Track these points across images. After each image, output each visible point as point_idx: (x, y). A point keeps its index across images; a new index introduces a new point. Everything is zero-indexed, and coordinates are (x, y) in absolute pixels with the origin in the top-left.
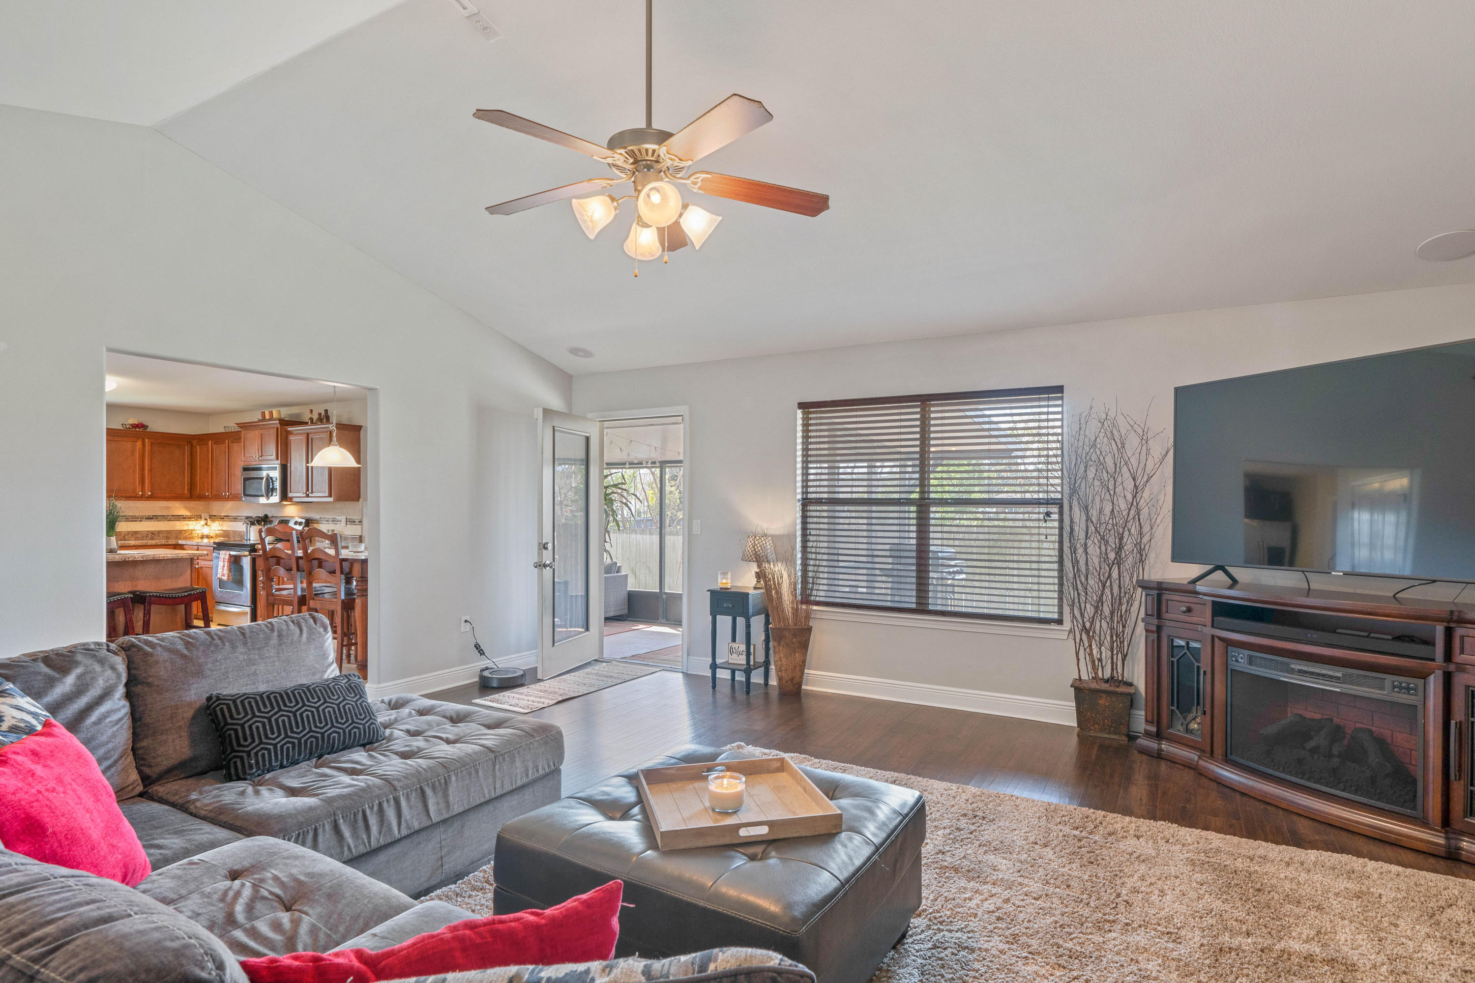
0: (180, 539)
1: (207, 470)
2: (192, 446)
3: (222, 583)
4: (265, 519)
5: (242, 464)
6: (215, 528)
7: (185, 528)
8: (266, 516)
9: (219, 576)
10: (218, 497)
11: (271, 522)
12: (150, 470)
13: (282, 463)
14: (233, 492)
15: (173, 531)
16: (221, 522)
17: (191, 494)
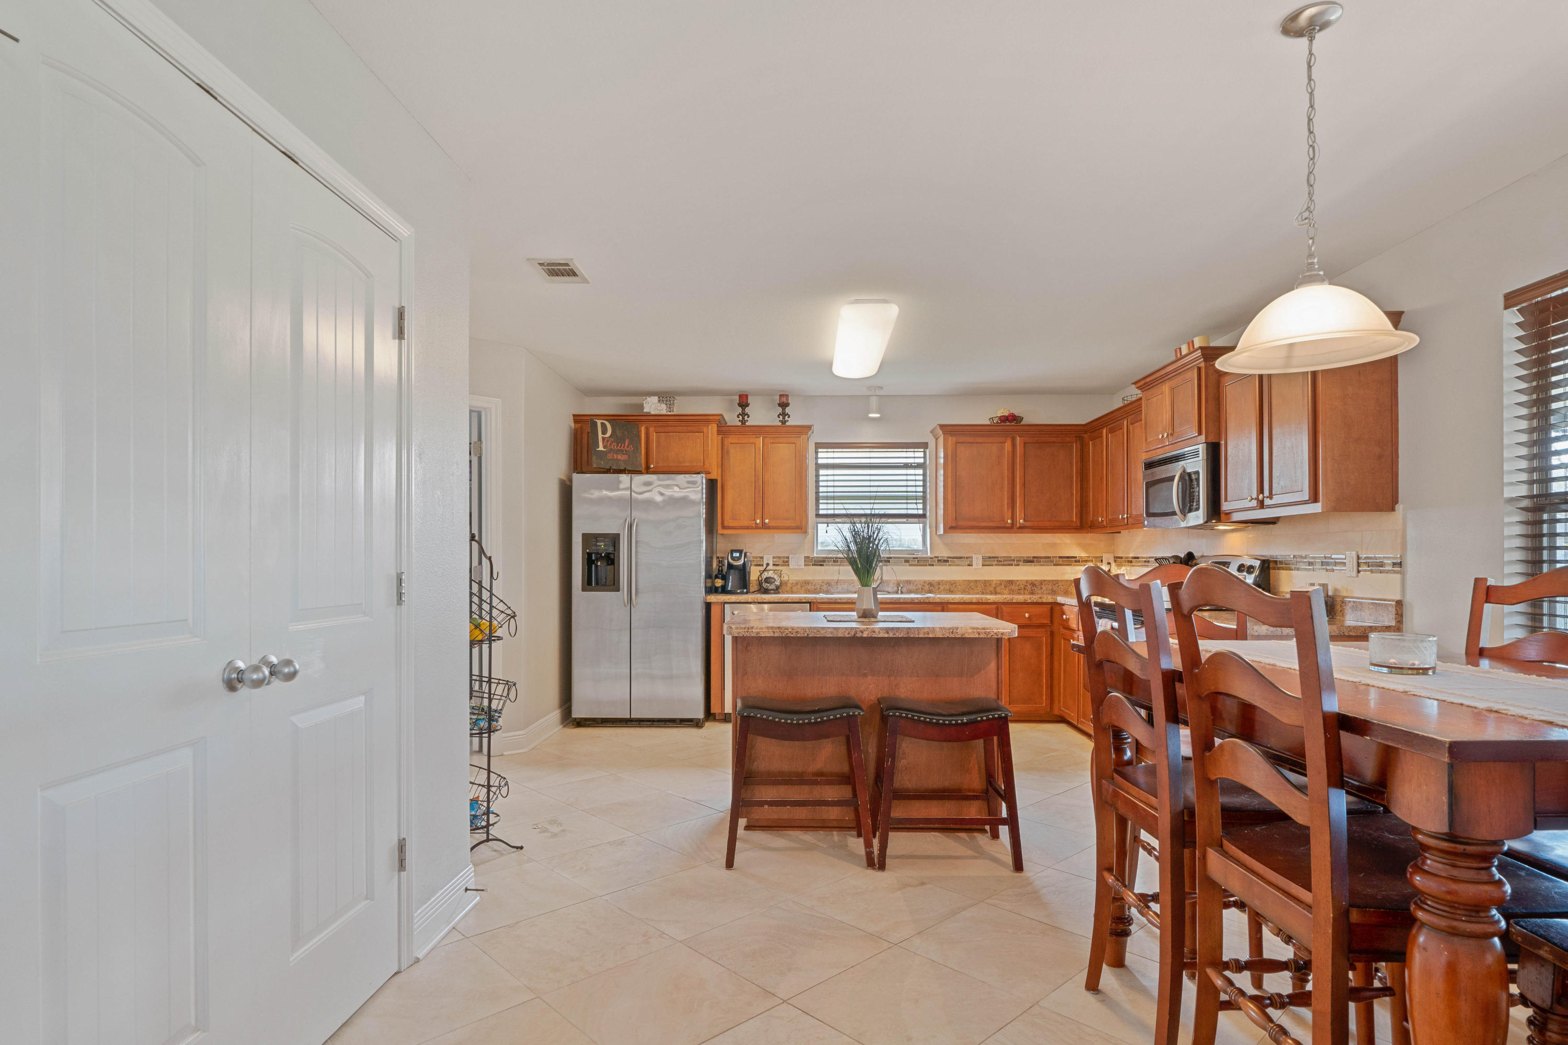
1: (1102, 479)
2: (1081, 440)
5: (1144, 457)
8: (1190, 556)
10: (1114, 524)
12: (1023, 485)
13: (1210, 440)
14: (1134, 513)
15: (1061, 581)
16: (1128, 568)
17: (1081, 521)
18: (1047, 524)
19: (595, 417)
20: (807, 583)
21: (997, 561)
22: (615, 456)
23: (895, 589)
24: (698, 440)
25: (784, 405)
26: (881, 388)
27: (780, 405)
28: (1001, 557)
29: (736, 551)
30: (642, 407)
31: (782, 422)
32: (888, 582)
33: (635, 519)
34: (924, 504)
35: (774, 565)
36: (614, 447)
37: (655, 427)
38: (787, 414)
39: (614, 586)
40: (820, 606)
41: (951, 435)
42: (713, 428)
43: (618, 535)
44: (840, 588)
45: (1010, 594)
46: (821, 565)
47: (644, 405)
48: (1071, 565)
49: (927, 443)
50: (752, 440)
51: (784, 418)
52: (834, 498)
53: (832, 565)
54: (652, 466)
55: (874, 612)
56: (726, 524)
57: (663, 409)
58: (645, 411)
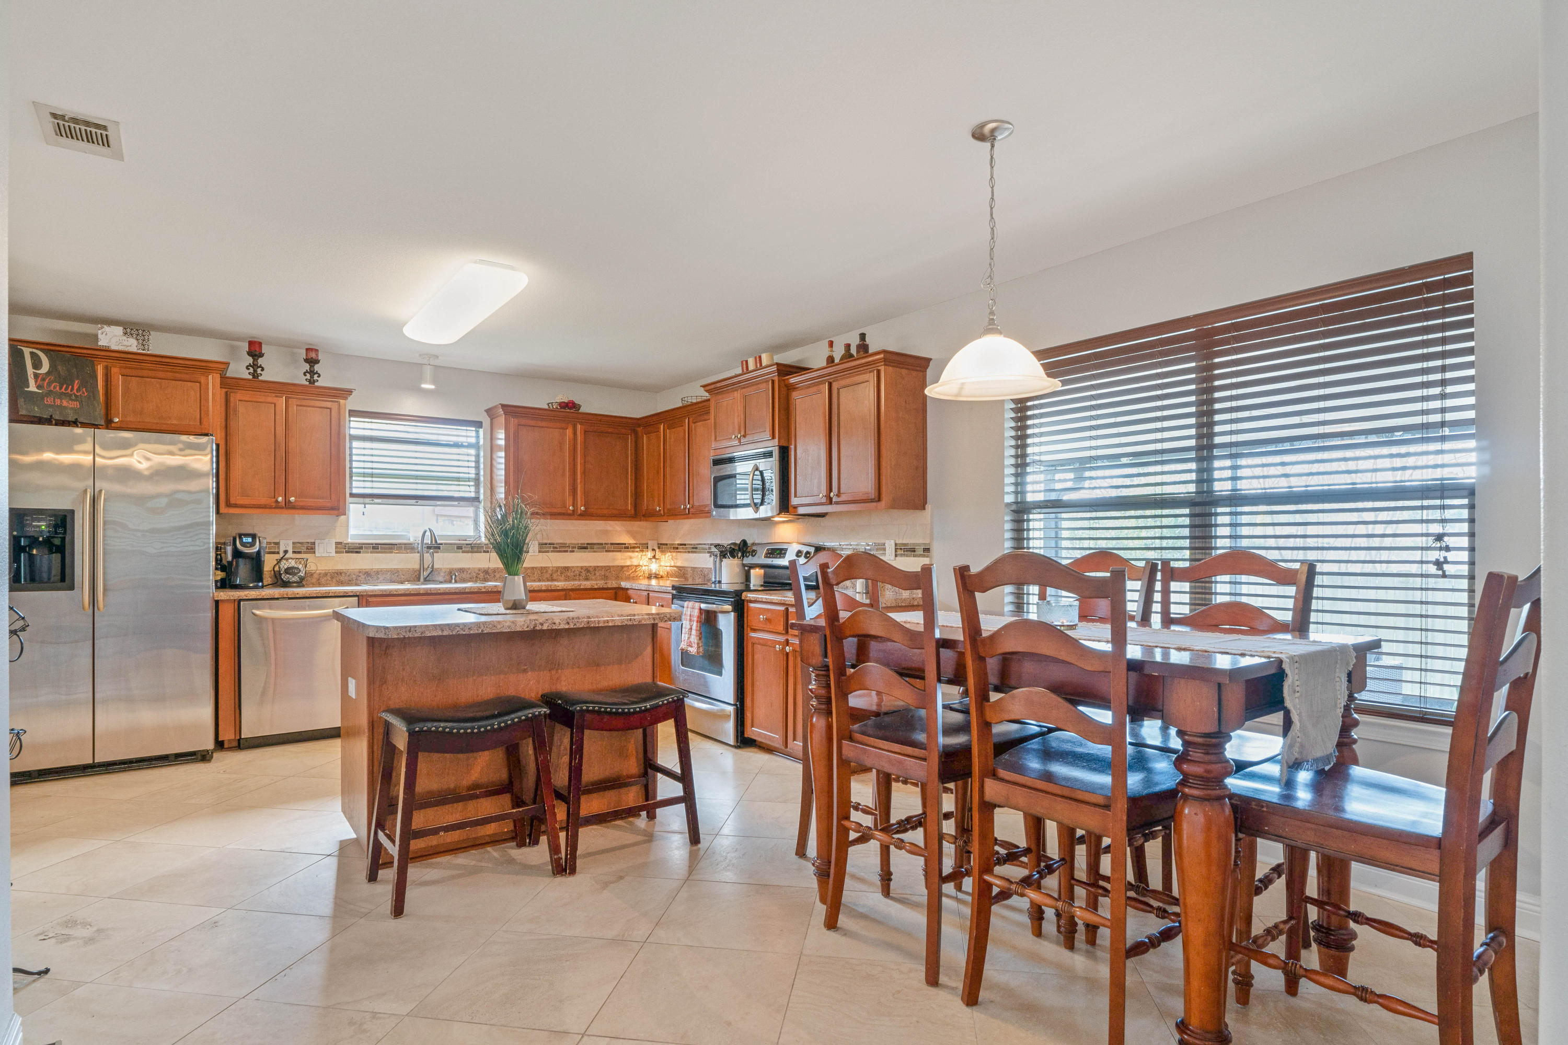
0: (622, 579)
1: (658, 472)
2: (636, 433)
3: (686, 658)
4: (742, 549)
5: (712, 453)
6: (666, 562)
7: (628, 563)
8: (744, 542)
9: (683, 645)
10: (674, 514)
11: (753, 553)
12: (584, 473)
13: (781, 444)
14: (696, 504)
15: (613, 566)
16: (674, 554)
17: (635, 510)
18: (606, 512)
19: (19, 344)
20: (339, 573)
21: (554, 548)
22: (58, 402)
23: (448, 578)
24: (192, 393)
25: (312, 362)
26: (437, 357)
27: (306, 361)
28: (557, 544)
29: (247, 535)
30: (95, 337)
31: (310, 381)
32: (439, 570)
33: (100, 491)
34: (477, 485)
35: (294, 552)
36: (55, 387)
37: (120, 367)
38: (317, 373)
39: (65, 579)
40: (370, 599)
41: (514, 417)
42: (212, 381)
43: (72, 512)
44: (381, 577)
45: (566, 580)
46: (357, 552)
47: (100, 336)
48: (620, 551)
49: (481, 423)
50: (270, 399)
51: (312, 377)
52: (372, 475)
53: (371, 553)
54: (117, 420)
55: (524, 603)
56: (232, 501)
57: (132, 345)
58: (100, 343)
